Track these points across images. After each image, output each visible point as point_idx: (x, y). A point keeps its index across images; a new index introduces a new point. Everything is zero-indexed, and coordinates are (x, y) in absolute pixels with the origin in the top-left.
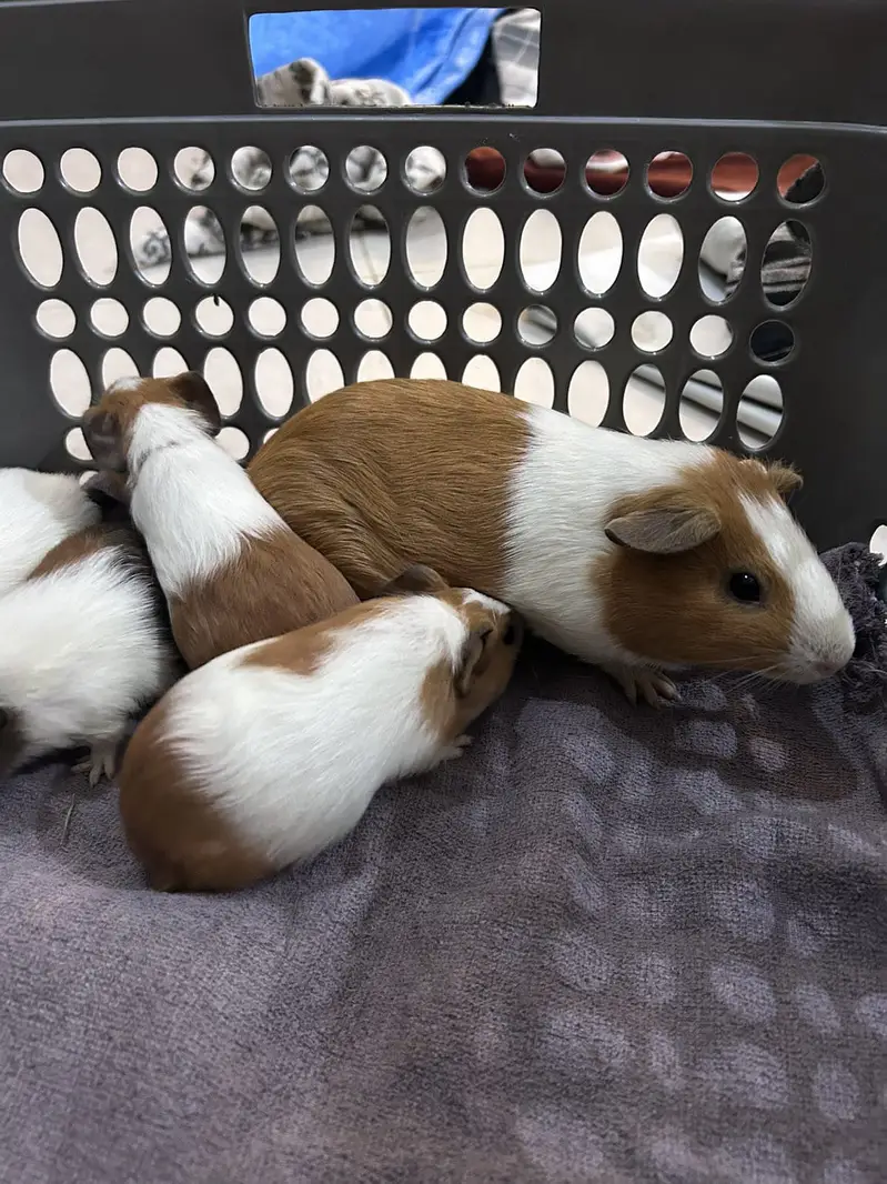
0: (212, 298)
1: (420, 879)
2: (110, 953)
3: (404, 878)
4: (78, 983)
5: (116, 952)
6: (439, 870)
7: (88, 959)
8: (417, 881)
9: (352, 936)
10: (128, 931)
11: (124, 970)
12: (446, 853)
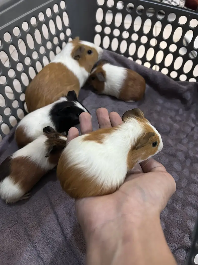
0: (126, 31)
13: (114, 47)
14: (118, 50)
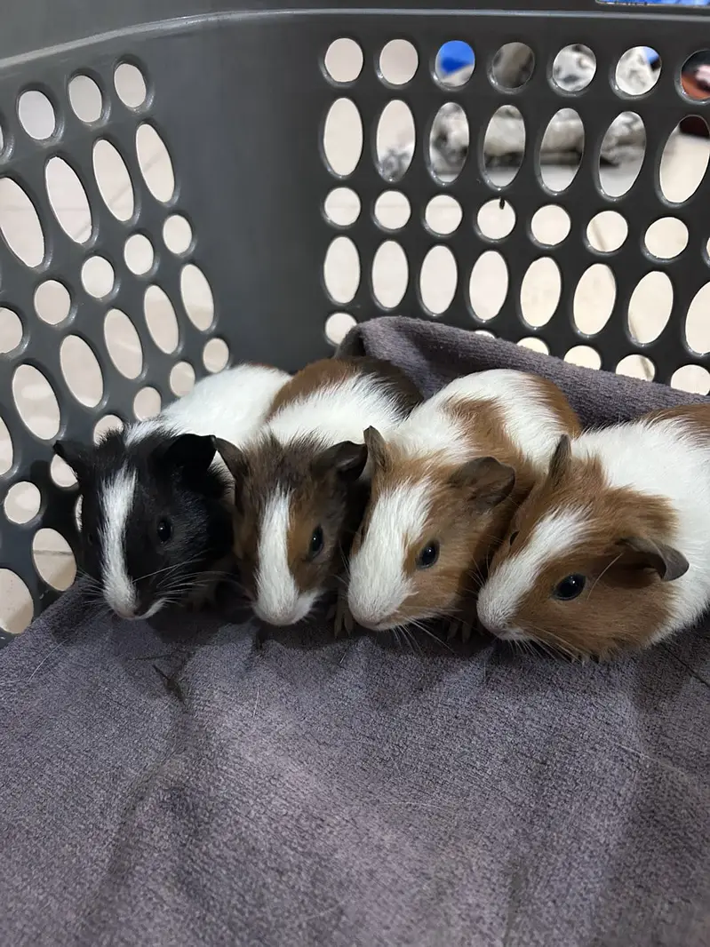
0: (498, 201)
1: (657, 875)
2: (325, 901)
3: (638, 871)
4: (292, 929)
5: (330, 901)
6: (680, 868)
7: (303, 901)
8: (653, 877)
9: (578, 936)
10: (344, 876)
11: (336, 927)
12: (690, 848)
13: (437, 294)
14: (460, 308)
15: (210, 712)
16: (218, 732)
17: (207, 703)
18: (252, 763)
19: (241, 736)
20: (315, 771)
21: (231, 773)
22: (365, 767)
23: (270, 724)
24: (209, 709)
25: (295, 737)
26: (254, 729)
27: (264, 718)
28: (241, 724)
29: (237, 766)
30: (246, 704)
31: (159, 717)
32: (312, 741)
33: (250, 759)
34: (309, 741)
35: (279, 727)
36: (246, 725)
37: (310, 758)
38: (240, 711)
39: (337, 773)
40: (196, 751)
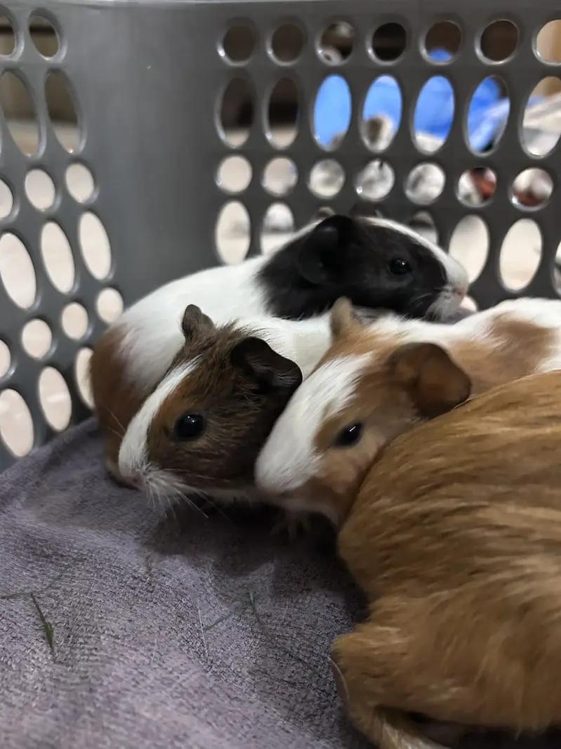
15: (97, 660)
16: (105, 683)
17: (94, 652)
18: (149, 720)
19: (134, 686)
20: (228, 736)
21: (121, 734)
22: (287, 728)
23: (171, 673)
24: (95, 658)
25: (201, 691)
26: (152, 678)
27: (164, 666)
28: (135, 672)
29: (129, 724)
30: (141, 650)
31: (18, 664)
32: (221, 695)
33: (147, 715)
34: (218, 696)
35: (182, 677)
36: (142, 673)
37: (220, 718)
38: (133, 658)
39: (254, 737)
40: (72, 706)
